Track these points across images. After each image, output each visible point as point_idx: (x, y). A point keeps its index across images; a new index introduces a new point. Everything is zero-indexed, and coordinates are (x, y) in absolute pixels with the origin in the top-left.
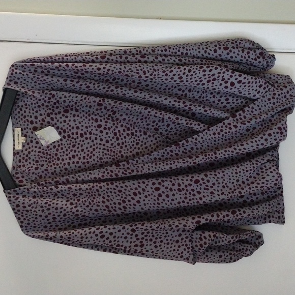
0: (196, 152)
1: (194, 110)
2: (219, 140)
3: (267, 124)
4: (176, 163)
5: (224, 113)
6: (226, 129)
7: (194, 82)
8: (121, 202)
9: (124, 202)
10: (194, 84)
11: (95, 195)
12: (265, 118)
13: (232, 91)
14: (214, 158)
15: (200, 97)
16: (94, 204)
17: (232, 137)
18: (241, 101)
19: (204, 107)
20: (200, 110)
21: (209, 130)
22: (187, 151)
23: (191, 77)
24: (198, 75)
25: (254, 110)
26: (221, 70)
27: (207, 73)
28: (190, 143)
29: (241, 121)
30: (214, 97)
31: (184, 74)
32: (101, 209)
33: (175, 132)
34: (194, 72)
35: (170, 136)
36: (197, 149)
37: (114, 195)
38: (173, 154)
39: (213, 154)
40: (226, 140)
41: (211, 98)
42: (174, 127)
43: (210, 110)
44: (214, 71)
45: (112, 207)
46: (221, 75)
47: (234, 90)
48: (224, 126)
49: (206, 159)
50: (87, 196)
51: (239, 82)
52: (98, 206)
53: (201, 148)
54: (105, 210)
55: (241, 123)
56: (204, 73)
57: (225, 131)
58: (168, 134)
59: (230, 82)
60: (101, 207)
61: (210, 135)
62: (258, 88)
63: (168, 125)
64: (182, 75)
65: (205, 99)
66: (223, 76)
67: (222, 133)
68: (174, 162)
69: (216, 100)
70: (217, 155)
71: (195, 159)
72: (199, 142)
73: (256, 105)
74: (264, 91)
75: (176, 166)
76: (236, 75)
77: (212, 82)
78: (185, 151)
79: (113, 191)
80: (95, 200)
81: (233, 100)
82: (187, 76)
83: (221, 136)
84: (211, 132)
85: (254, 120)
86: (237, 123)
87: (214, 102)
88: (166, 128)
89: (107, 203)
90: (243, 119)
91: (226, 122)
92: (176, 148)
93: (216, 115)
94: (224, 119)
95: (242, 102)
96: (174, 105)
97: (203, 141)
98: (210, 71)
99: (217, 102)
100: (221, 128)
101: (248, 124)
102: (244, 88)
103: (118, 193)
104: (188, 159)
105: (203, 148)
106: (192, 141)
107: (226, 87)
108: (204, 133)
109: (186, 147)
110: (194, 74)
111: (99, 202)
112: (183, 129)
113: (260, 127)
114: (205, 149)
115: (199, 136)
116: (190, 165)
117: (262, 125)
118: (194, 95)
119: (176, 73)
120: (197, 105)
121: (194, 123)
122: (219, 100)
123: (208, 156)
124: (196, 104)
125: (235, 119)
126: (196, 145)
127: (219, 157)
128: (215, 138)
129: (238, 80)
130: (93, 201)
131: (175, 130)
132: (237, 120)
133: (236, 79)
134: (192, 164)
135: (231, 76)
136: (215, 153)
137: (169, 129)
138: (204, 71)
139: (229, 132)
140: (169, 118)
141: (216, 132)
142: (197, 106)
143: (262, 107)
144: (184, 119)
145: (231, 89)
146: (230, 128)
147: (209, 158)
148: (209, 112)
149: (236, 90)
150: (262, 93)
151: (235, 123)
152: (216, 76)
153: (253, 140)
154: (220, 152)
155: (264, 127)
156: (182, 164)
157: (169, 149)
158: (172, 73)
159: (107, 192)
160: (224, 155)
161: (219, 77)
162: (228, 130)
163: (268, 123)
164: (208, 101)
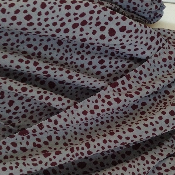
0: (57, 144)
1: (52, 76)
2: (92, 123)
3: (162, 98)
4: (21, 166)
5: (98, 82)
6: (103, 105)
7: (51, 27)
10: (51, 30)
12: (161, 87)
13: (111, 44)
14: (86, 154)
15: (61, 58)
17: (112, 117)
18: (122, 63)
19: (68, 72)
20: (61, 75)
21: (76, 107)
22: (41, 143)
23: (46, 17)
24: (57, 13)
25: (142, 76)
26: (95, 7)
27: (72, 11)
28: (46, 128)
29: (125, 92)
30: (82, 57)
31: (34, 10)
33: (23, 113)
34: (51, 8)
35: (14, 121)
36: (58, 138)
38: (17, 149)
39: (85, 147)
40: (102, 123)
41: (77, 59)
42: (21, 106)
43: (77, 75)
44: (83, 9)
46: (95, 15)
47: (114, 41)
48: (99, 100)
49: (73, 156)
51: (123, 29)
53: (64, 137)
55: (126, 95)
56: (67, 11)
57: (101, 108)
58: (11, 117)
59: (108, 28)
61: (78, 115)
62: (149, 41)
63: (11, 103)
64: (30, 12)
65: (69, 61)
66: (98, 18)
67: (96, 112)
68: (18, 164)
69: (86, 62)
70: (92, 149)
71: (54, 157)
72: (61, 126)
73: (146, 68)
74: (157, 47)
75: (21, 171)
76: (117, 18)
77: (80, 27)
78: (37, 143)
81: (110, 63)
82: (40, 14)
83: (95, 116)
84: (80, 111)
85: (145, 90)
86: (120, 95)
87: (82, 66)
88: (8, 108)
90: (128, 89)
91: (103, 93)
92: (23, 139)
93: (86, 84)
94: (98, 90)
95: (123, 66)
96: (18, 67)
97: (67, 125)
98: (78, 7)
99: (86, 66)
100: (95, 104)
101: (136, 97)
102: (130, 39)
104: (42, 158)
105: (68, 137)
106: (48, 126)
107: (102, 37)
108: (68, 111)
109: (39, 136)
110: (50, 11)
112: (36, 108)
113: (153, 101)
114: (70, 138)
115: (60, 117)
116: (45, 168)
117: (155, 99)
118: (52, 55)
119: (20, 9)
120: (57, 68)
121: (52, 97)
122: (90, 63)
123: (76, 151)
124: (54, 66)
125: (116, 89)
126: (55, 133)
127: (94, 151)
128: (86, 119)
129: (120, 26)
131: (23, 110)
132: (119, 90)
133: (118, 24)
134: (49, 165)
135: (110, 19)
136: (88, 145)
137: (12, 108)
138: (68, 7)
139: (108, 109)
140: (10, 88)
141: (88, 110)
142: (57, 70)
143: (154, 71)
144: (35, 89)
145: (110, 40)
146: (110, 103)
147: (77, 155)
148: (75, 78)
149: (117, 42)
150: (154, 49)
151: (117, 96)
152: (86, 18)
153: (148, 123)
154: (95, 143)
155: (158, 101)
156: (31, 166)
157: (9, 141)
158: (14, 9)
160: (103, 148)
161: (91, 18)
162: (106, 106)
163: (164, 96)
164: (73, 65)
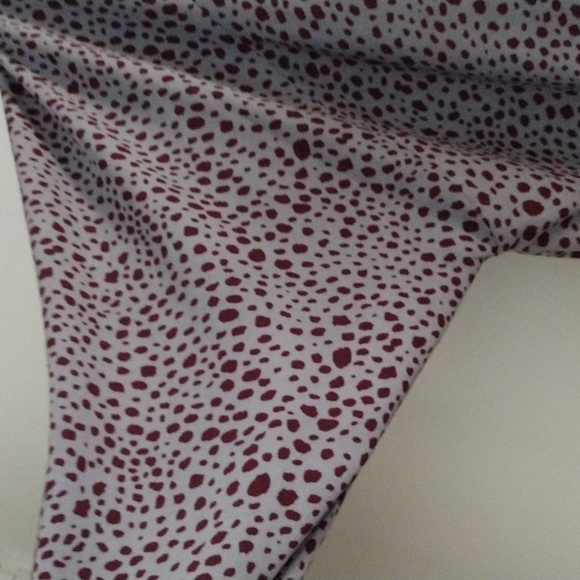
8: (225, 376)
9: (230, 367)
11: (143, 451)
16: (170, 474)
32: (203, 463)
37: (188, 387)
45: (223, 419)
50: (121, 478)
52: (184, 465)
54: (214, 451)
60: (197, 457)
79: (174, 383)
80: (161, 464)
89: (198, 428)
103: (190, 372)
111: (176, 453)
130: (157, 472)
159: (165, 406)
